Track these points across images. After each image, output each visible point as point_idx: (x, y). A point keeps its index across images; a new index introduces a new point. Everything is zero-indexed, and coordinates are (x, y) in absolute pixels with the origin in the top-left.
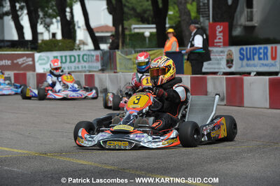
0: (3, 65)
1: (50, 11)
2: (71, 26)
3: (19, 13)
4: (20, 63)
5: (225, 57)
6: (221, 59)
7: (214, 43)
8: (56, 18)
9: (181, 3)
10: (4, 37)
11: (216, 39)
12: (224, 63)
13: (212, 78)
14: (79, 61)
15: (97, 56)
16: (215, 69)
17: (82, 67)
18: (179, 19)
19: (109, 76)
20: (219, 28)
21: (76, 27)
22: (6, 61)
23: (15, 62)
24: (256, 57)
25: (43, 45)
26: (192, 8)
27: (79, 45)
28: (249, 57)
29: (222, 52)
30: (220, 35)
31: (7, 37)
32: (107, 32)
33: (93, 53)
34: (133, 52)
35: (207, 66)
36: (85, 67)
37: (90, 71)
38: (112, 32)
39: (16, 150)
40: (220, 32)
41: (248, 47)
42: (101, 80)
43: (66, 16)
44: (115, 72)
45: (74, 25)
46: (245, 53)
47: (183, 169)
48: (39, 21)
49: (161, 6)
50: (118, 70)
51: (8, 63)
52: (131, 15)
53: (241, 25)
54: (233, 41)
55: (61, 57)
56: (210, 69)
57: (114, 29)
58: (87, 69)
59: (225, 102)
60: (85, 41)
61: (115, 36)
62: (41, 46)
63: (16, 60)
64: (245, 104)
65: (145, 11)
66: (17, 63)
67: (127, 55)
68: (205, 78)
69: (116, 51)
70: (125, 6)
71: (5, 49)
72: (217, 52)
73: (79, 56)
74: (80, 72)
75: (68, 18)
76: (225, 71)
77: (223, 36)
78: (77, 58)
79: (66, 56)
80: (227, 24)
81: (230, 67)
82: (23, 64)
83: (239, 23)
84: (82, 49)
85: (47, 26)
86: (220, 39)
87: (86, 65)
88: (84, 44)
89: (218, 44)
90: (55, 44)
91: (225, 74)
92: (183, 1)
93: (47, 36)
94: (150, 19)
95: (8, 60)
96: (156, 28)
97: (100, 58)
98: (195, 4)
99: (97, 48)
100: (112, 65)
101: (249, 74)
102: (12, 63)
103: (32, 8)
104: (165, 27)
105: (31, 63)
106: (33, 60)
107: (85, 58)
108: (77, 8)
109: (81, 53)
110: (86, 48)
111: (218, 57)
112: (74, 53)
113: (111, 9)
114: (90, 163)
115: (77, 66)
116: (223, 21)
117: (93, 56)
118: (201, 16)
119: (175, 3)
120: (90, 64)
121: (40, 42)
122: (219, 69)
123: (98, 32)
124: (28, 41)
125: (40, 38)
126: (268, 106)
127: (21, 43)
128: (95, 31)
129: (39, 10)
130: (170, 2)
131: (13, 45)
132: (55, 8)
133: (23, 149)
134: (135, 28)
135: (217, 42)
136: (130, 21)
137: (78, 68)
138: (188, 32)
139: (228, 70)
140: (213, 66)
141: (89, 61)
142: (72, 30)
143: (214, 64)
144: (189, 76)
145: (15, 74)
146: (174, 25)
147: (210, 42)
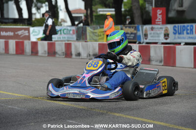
0: (8, 36)
2: (56, 9)
4: (20, 34)
5: (163, 32)
6: (160, 33)
7: (155, 22)
8: (45, 3)
10: (8, 15)
11: (157, 19)
12: (162, 36)
13: (154, 46)
14: (61, 34)
15: (73, 31)
16: (155, 40)
17: (63, 38)
18: (132, 5)
19: (82, 44)
20: (159, 12)
21: (59, 10)
22: (10, 33)
23: (16, 33)
24: (185, 32)
25: (36, 22)
27: (61, 23)
28: (180, 32)
29: (161, 28)
30: (159, 17)
31: (11, 16)
32: (80, 13)
33: (69, 28)
34: (99, 28)
35: (152, 38)
36: (65, 38)
37: (68, 41)
38: (83, 13)
39: (16, 95)
40: (160, 14)
41: (180, 25)
42: (76, 47)
43: (52, 2)
44: (86, 42)
45: (58, 8)
46: (177, 29)
48: (33, 5)
50: (88, 40)
51: (11, 34)
53: (174, 10)
54: (169, 21)
56: (153, 40)
57: (85, 11)
58: (66, 39)
59: (163, 63)
60: (65, 20)
61: (86, 16)
62: (34, 22)
63: (17, 31)
64: (177, 65)
66: (18, 34)
67: (94, 30)
68: (149, 47)
69: (87, 27)
71: (9, 24)
72: (157, 28)
74: (62, 41)
75: (54, 3)
76: (163, 42)
77: (162, 17)
80: (164, 9)
81: (166, 39)
82: (22, 35)
83: (173, 8)
84: (63, 25)
85: (38, 9)
86: (159, 19)
87: (66, 36)
88: (64, 21)
89: (159, 23)
91: (163, 43)
93: (38, 16)
94: (111, 5)
95: (12, 32)
96: (115, 11)
97: (75, 32)
99: (73, 24)
100: (84, 37)
101: (180, 44)
102: (14, 34)
104: (121, 11)
105: (27, 34)
106: (29, 32)
107: (65, 31)
109: (62, 28)
110: (66, 24)
111: (158, 32)
115: (59, 37)
116: (162, 7)
118: (146, 3)
120: (69, 36)
121: (33, 19)
122: (159, 40)
123: (74, 13)
124: (25, 19)
125: (34, 17)
126: (193, 67)
127: (20, 21)
128: (72, 12)
131: (15, 21)
133: (22, 94)
134: (100, 11)
135: (158, 22)
136: (96, 6)
137: (60, 38)
138: (137, 14)
139: (165, 41)
140: (155, 38)
141: (68, 34)
142: (56, 12)
143: (155, 37)
144: (138, 45)
145: (16, 42)
146: (128, 9)
147: (152, 21)
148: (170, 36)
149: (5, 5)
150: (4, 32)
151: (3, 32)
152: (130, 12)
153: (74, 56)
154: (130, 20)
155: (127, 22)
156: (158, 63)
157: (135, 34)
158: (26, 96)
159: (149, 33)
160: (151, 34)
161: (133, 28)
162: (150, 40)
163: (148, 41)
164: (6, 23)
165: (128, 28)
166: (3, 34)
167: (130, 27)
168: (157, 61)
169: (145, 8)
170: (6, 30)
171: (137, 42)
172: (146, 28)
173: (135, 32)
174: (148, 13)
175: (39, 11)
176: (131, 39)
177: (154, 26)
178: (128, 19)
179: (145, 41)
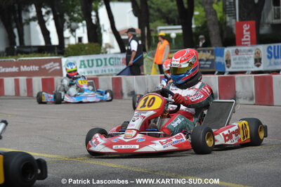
0: (30, 71)
1: (76, 15)
2: (97, 30)
3: (45, 18)
4: (47, 68)
5: (253, 56)
6: (249, 58)
7: (241, 42)
8: (81, 22)
9: (206, 3)
10: (30, 42)
11: (242, 37)
12: (252, 61)
13: (241, 77)
14: (106, 65)
15: (123, 59)
16: (243, 68)
17: (109, 70)
18: (205, 19)
19: (137, 80)
20: (246, 27)
21: (102, 31)
22: (34, 67)
23: (43, 67)
25: (69, 50)
26: (218, 7)
27: (105, 49)
28: (276, 55)
29: (250, 51)
30: (247, 34)
31: (34, 43)
33: (120, 56)
35: (237, 66)
36: (112, 70)
40: (247, 31)
41: (276, 45)
42: (128, 83)
43: (91, 20)
44: (142, 75)
45: (100, 29)
46: (272, 51)
47: (214, 170)
48: (66, 24)
49: (186, 6)
50: (145, 72)
51: (36, 68)
52: (157, 16)
53: (268, 24)
54: (260, 40)
55: (88, 61)
56: (238, 68)
58: (114, 72)
59: (254, 102)
60: (111, 44)
63: (43, 65)
64: (275, 103)
65: (170, 12)
68: (234, 78)
70: (150, 7)
71: (32, 55)
72: (244, 51)
73: (105, 59)
74: (108, 75)
75: (94, 21)
76: (253, 70)
77: (250, 35)
78: (104, 61)
79: (92, 60)
80: (254, 22)
81: (258, 66)
83: (266, 21)
84: (108, 53)
85: (73, 31)
86: (247, 37)
87: (113, 68)
88: (110, 47)
89: (246, 43)
90: (81, 48)
91: (253, 73)
92: (209, 1)
93: (73, 41)
94: (176, 21)
95: (36, 65)
96: (182, 29)
98: (221, 3)
99: (123, 50)
102: (40, 68)
103: (58, 13)
104: (191, 28)
105: (58, 68)
106: (61, 65)
107: (111, 61)
108: (102, 11)
109: (108, 56)
110: (112, 51)
111: (246, 56)
112: (101, 56)
113: (136, 11)
114: (119, 166)
115: (104, 69)
116: (250, 20)
117: (119, 59)
118: (227, 15)
119: (200, 3)
120: (117, 67)
121: (66, 46)
122: (248, 68)
123: (123, 35)
124: (54, 46)
125: (66, 42)
127: (48, 49)
128: (120, 34)
129: (65, 14)
130: (196, 2)
131: (40, 50)
132: (80, 12)
133: (53, 154)
134: (160, 30)
137: (105, 71)
138: (214, 32)
139: (256, 69)
140: (241, 65)
141: (116, 65)
142: (98, 34)
143: (242, 63)
144: (217, 76)
145: (43, 79)
146: (200, 25)
147: (237, 42)
148: (262, 61)
149: (25, 27)
150: (25, 67)
151: (23, 66)
152: (204, 29)
153: (125, 96)
154: (204, 41)
155: (201, 44)
156: (247, 102)
157: (213, 61)
158: (59, 157)
159: (232, 58)
160: (235, 59)
161: (209, 52)
162: (235, 68)
163: (231, 70)
164: (27, 53)
165: (201, 53)
166: (25, 68)
167: (204, 51)
168: (246, 99)
169: (226, 23)
170: (28, 63)
171: (216, 73)
173: (213, 57)
174: (230, 29)
175: (74, 33)
176: (207, 68)
177: (239, 48)
178: (202, 39)
179: (228, 70)
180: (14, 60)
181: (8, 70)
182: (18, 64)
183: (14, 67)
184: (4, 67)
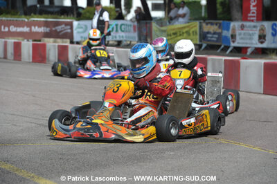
0: (41, 32)
4: (59, 31)
5: (257, 32)
6: (253, 34)
7: (248, 17)
11: (249, 13)
12: (256, 37)
14: (117, 31)
15: (134, 27)
16: (247, 43)
17: (119, 36)
20: (253, 2)
22: (43, 28)
23: (54, 29)
29: (255, 27)
30: (253, 9)
33: (130, 23)
35: (241, 41)
36: (123, 37)
40: (254, 6)
51: (48, 30)
54: (267, 14)
56: (243, 43)
63: (55, 26)
66: (56, 30)
67: (162, 26)
69: (152, 22)
71: (44, 15)
72: (249, 27)
76: (257, 46)
77: (257, 11)
78: (115, 27)
81: (262, 43)
82: (62, 31)
86: (253, 13)
87: (123, 34)
89: (252, 18)
95: (47, 27)
97: (137, 29)
102: (51, 30)
105: (69, 31)
106: (72, 28)
107: (122, 28)
109: (119, 23)
111: (251, 32)
115: (114, 35)
117: (130, 26)
120: (128, 34)
122: (252, 44)
137: (116, 37)
139: (260, 46)
140: (245, 41)
141: (127, 31)
148: (267, 38)
150: (37, 27)
151: (35, 27)
157: (220, 34)
159: (237, 33)
160: (240, 34)
161: (216, 24)
162: (238, 43)
163: (236, 44)
165: (209, 26)
166: (35, 29)
167: (212, 24)
170: (40, 24)
171: (222, 46)
172: (234, 26)
173: (220, 31)
176: (213, 41)
177: (247, 24)
179: (233, 45)
180: (26, 20)
181: (20, 29)
182: (29, 25)
183: (25, 28)
184: (15, 26)
